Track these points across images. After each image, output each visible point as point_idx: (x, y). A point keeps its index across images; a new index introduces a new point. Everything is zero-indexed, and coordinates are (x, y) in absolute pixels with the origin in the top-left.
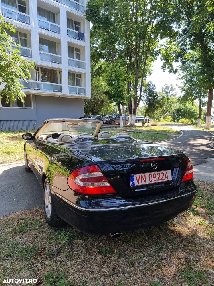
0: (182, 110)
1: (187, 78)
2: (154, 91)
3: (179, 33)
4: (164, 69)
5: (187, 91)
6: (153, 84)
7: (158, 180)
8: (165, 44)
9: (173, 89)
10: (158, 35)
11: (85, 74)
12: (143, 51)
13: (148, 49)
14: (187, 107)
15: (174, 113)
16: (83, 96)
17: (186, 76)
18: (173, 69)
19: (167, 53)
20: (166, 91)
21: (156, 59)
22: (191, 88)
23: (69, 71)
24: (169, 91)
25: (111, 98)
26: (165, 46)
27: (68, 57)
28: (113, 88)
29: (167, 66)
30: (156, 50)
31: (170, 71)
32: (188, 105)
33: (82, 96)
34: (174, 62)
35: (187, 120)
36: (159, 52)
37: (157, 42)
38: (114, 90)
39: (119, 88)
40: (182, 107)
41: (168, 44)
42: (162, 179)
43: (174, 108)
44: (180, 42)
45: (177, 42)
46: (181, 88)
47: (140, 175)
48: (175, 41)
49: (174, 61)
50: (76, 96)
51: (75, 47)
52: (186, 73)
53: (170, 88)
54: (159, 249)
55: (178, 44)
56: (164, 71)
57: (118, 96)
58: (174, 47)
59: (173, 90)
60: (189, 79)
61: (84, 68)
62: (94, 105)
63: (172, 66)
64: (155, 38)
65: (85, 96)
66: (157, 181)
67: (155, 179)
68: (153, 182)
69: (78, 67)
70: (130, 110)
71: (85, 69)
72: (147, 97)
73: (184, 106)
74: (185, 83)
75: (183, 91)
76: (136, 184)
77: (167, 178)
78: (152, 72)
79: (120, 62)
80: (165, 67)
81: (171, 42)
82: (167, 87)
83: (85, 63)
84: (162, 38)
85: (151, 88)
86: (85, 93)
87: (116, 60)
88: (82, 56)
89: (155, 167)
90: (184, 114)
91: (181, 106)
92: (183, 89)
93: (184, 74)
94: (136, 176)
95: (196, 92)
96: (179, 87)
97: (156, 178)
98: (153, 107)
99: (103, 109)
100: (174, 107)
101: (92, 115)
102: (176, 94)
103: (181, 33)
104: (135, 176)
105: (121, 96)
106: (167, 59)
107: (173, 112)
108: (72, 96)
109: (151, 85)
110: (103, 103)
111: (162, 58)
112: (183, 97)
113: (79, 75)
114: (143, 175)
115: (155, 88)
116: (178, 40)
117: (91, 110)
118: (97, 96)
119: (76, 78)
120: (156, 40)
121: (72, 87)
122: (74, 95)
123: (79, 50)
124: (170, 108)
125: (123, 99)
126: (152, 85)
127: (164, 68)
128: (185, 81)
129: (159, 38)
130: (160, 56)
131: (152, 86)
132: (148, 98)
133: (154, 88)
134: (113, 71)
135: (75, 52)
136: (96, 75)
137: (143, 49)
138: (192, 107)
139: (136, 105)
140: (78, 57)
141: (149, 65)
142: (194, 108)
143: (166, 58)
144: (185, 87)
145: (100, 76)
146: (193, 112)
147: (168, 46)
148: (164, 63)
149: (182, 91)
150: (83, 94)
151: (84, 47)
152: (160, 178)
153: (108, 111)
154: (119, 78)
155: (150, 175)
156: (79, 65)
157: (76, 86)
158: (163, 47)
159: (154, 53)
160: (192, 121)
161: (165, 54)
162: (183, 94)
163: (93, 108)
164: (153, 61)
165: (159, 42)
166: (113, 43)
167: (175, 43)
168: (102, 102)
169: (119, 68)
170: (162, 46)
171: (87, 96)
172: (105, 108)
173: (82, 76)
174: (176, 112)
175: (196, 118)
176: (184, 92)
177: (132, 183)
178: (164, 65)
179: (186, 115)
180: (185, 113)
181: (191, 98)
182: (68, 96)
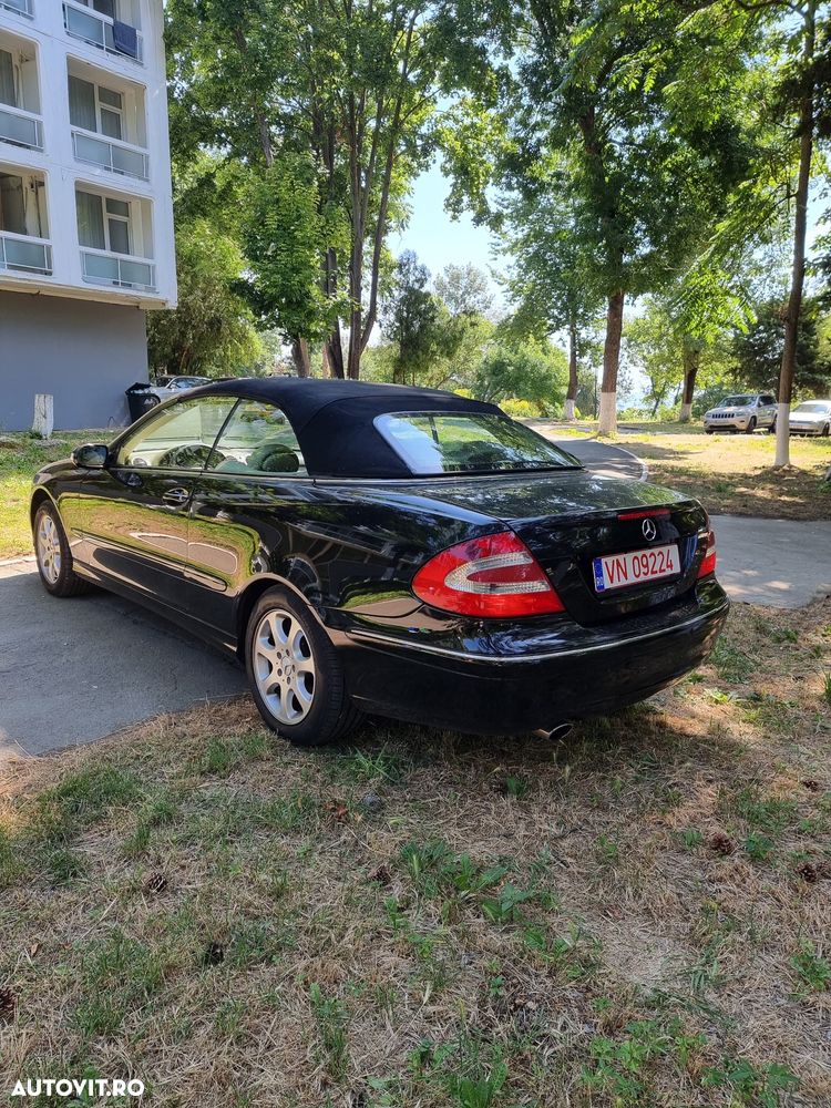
0: (511, 368)
1: (530, 250)
2: (423, 290)
3: (508, 76)
4: (454, 210)
5: (528, 298)
6: (419, 263)
7: (653, 573)
8: (458, 113)
9: (476, 285)
10: (433, 75)
11: (146, 204)
12: (377, 128)
13: (397, 124)
14: (524, 356)
15: (480, 377)
16: (139, 294)
17: (526, 242)
18: (487, 211)
19: (466, 149)
20: (450, 295)
21: (427, 167)
22: (543, 286)
23: (77, 183)
24: (461, 292)
25: (261, 309)
26: (456, 121)
27: (72, 123)
28: (273, 272)
29: (466, 199)
30: (424, 130)
31: (478, 220)
32: (530, 350)
33: (137, 293)
34: (489, 185)
35: (525, 404)
36: (435, 140)
37: (427, 99)
38: (278, 278)
39: (296, 270)
40: (507, 355)
41: (468, 114)
42: (661, 571)
43: (481, 360)
44: (511, 111)
45: (501, 111)
46: (506, 287)
47: (615, 558)
48: (491, 104)
49: (491, 181)
50: (114, 295)
51: (98, 82)
52: (526, 232)
53: (464, 282)
54: (651, 767)
55: (503, 118)
56: (454, 218)
57: (289, 302)
58: (490, 127)
59: (475, 291)
60: (536, 253)
61: (143, 179)
62: (183, 334)
63: (483, 202)
64: (423, 83)
65: (151, 295)
66: (650, 576)
67: (645, 571)
68: (642, 578)
69: (115, 171)
70: (334, 359)
71: (148, 181)
72: (396, 314)
73: (516, 353)
74: (520, 267)
75: (517, 298)
76: (608, 585)
77: (671, 566)
78: (407, 217)
79: (295, 168)
80: (459, 201)
81: (477, 109)
82: (455, 279)
83: (147, 157)
84: (446, 89)
85: (412, 278)
86: (154, 284)
87: (275, 157)
88: (128, 124)
89: (650, 535)
90: (517, 383)
91: (504, 352)
92: (516, 290)
93: (520, 236)
94: (607, 561)
95: (559, 304)
96: (501, 281)
97: (647, 566)
98: (420, 353)
99: (219, 352)
100: (480, 353)
101: (174, 377)
102: (486, 307)
103: (516, 77)
104: (603, 560)
105: (300, 304)
106: (465, 174)
107: (479, 375)
108: (95, 293)
109: (412, 266)
110: (219, 329)
111: (448, 166)
112: (517, 318)
113: (118, 205)
114: (621, 557)
115: (426, 279)
116: (506, 103)
117: (166, 356)
118: (191, 298)
119: (106, 216)
120: (426, 95)
121: (92, 255)
122: (103, 289)
123: (114, 98)
124: (466, 359)
125: (311, 315)
126: (416, 269)
127: (454, 206)
128: (522, 262)
129: (435, 87)
130: (439, 156)
131: (417, 273)
132: (399, 318)
133: (422, 282)
134: (268, 203)
135: (99, 106)
136: (192, 213)
137: (379, 122)
138: (541, 355)
139: (359, 341)
140: (114, 126)
141: (397, 190)
142: (548, 361)
143: (462, 167)
144: (522, 281)
145: (205, 215)
146: (547, 377)
147: (467, 121)
148: (454, 185)
149: (514, 296)
150: (143, 286)
151: (140, 89)
152: (657, 568)
153: (238, 360)
154: (294, 230)
155: (636, 558)
156: (119, 163)
157: (107, 253)
158: (450, 123)
159: (419, 142)
160: (542, 408)
161: (460, 150)
162: (513, 309)
163: (178, 347)
164: (416, 175)
165: (435, 102)
166: (262, 84)
167: (492, 112)
168: (215, 324)
169: (292, 188)
170: (447, 118)
171: (161, 297)
172: (225, 350)
173: (135, 209)
174: (489, 375)
175: (557, 398)
176: (520, 302)
177: (597, 582)
178: (453, 192)
179: (521, 385)
180: (518, 379)
181: (545, 324)
182: (79, 290)
